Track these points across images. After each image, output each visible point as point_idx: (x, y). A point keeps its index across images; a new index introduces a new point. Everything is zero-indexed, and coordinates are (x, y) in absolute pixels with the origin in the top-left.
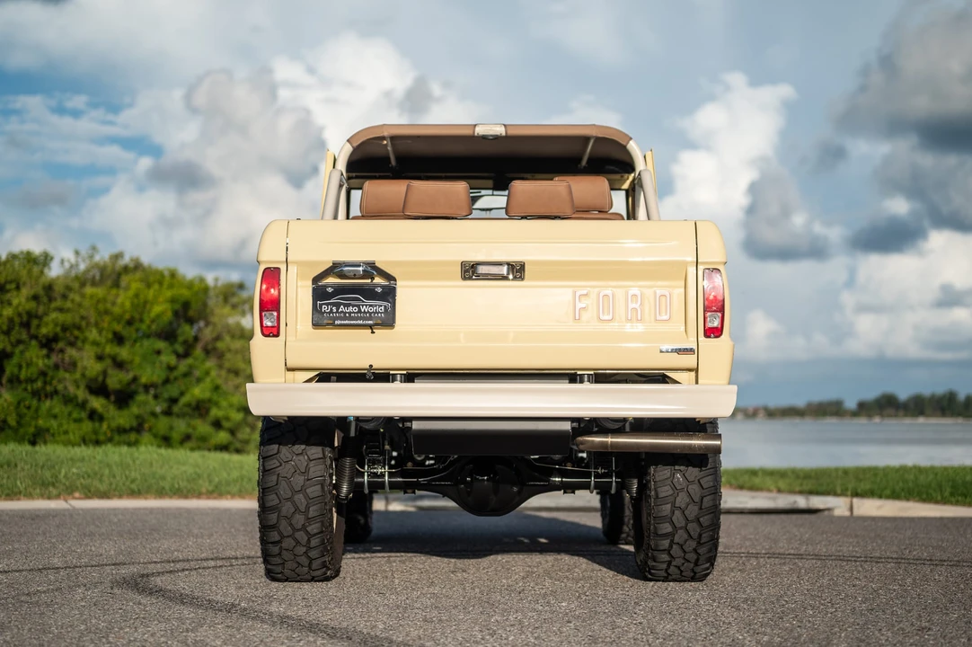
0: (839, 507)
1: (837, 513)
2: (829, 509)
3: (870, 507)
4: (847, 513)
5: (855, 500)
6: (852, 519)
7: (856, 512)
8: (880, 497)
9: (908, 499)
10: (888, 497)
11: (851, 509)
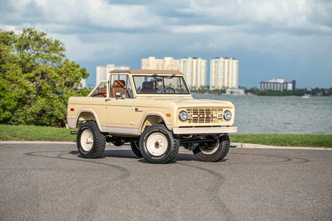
0: (239, 146)
1: (238, 147)
2: (236, 146)
3: (247, 146)
4: (241, 147)
5: (243, 144)
6: (242, 148)
7: (243, 147)
8: (251, 143)
9: (258, 144)
10: (253, 143)
11: (242, 146)
